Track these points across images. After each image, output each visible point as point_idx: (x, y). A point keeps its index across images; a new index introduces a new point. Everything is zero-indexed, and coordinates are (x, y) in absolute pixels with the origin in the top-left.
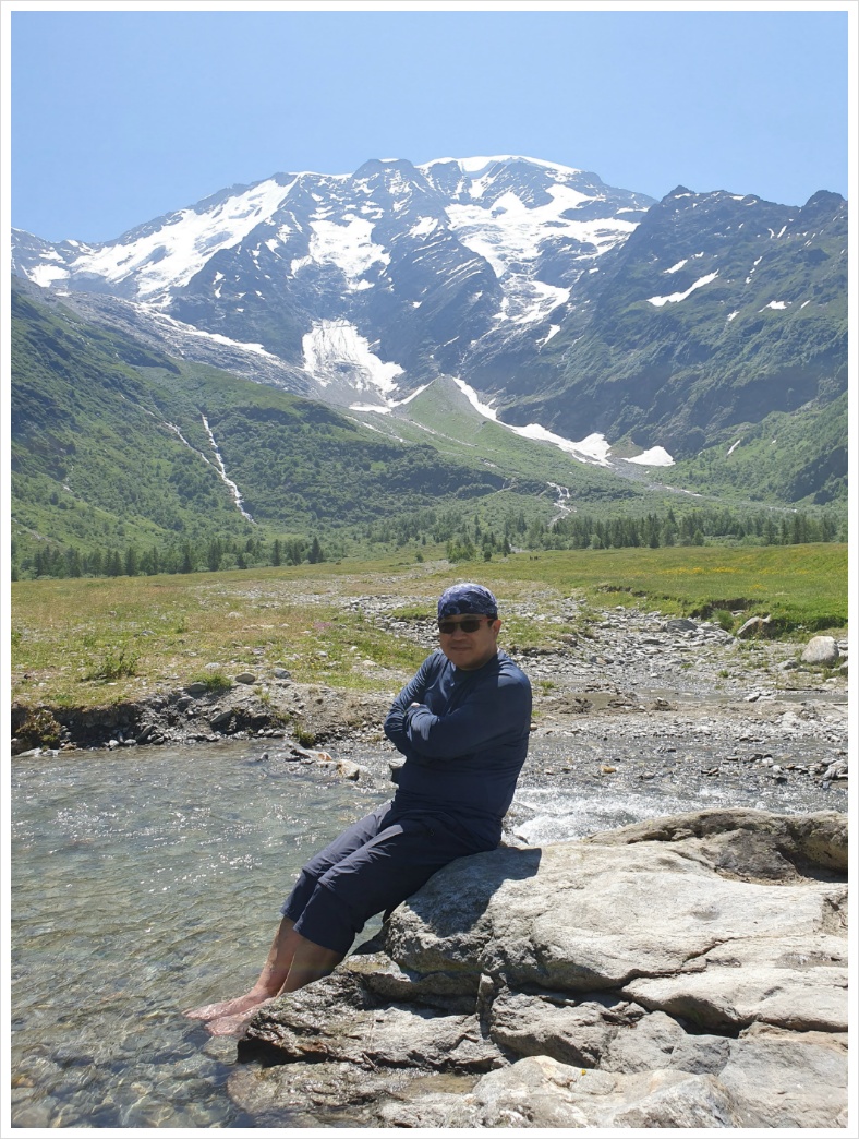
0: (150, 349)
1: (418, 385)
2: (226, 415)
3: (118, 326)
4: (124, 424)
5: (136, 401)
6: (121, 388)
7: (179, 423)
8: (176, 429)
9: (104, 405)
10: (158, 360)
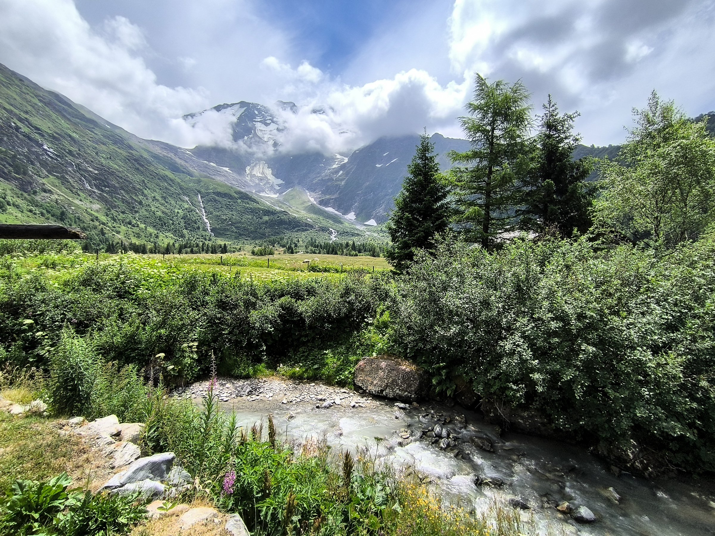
0: (182, 166)
1: (289, 188)
2: (208, 194)
3: (169, 156)
4: (165, 195)
5: (172, 187)
6: (165, 180)
7: (189, 196)
8: (187, 199)
9: (158, 187)
10: (184, 170)
